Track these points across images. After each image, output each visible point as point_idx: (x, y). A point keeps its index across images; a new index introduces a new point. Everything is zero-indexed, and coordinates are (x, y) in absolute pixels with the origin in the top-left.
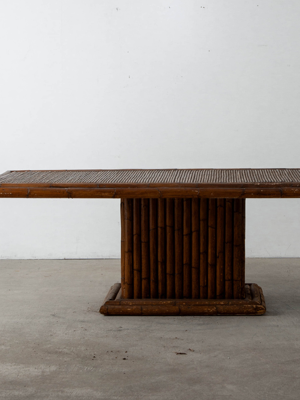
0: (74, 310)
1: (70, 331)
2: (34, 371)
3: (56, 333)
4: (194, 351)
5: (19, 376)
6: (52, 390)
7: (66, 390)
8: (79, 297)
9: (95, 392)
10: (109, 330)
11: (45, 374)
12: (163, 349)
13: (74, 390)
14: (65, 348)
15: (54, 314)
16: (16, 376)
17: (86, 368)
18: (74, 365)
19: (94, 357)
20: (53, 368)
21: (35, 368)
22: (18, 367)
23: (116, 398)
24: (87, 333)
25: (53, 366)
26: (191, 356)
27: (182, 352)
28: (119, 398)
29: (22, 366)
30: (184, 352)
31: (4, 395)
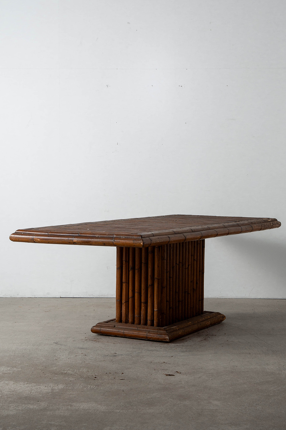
0: (74, 339)
1: (72, 356)
2: (44, 388)
3: (60, 358)
4: (181, 373)
5: (32, 393)
6: (62, 404)
7: (74, 404)
8: (77, 328)
9: (99, 406)
10: (105, 356)
11: (55, 391)
12: (154, 371)
13: (81, 404)
14: (69, 370)
15: (56, 342)
16: (30, 393)
17: (90, 386)
18: (79, 384)
19: (95, 377)
20: (61, 386)
21: (45, 387)
22: (30, 385)
23: (118, 411)
24: (87, 358)
25: (61, 385)
26: (178, 377)
27: (170, 374)
28: (121, 411)
29: (33, 384)
30: (172, 374)
31: (20, 408)
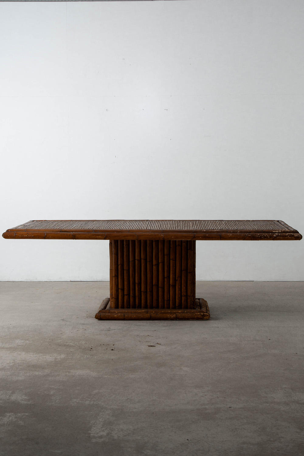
0: (77, 316)
1: (75, 331)
2: (49, 358)
3: (64, 332)
4: (160, 344)
5: (38, 362)
6: (62, 371)
7: (72, 371)
8: (81, 307)
9: (92, 373)
10: (101, 330)
11: (57, 360)
12: (139, 343)
13: (77, 371)
14: (71, 342)
15: (63, 319)
16: (37, 362)
17: (86, 356)
18: (77, 354)
19: (91, 348)
20: (63, 356)
21: (50, 356)
22: (38, 355)
23: (106, 376)
24: (86, 332)
25: (63, 355)
26: (158, 348)
27: (152, 345)
28: (109, 376)
29: (41, 354)
30: (154, 345)
31: (28, 375)
